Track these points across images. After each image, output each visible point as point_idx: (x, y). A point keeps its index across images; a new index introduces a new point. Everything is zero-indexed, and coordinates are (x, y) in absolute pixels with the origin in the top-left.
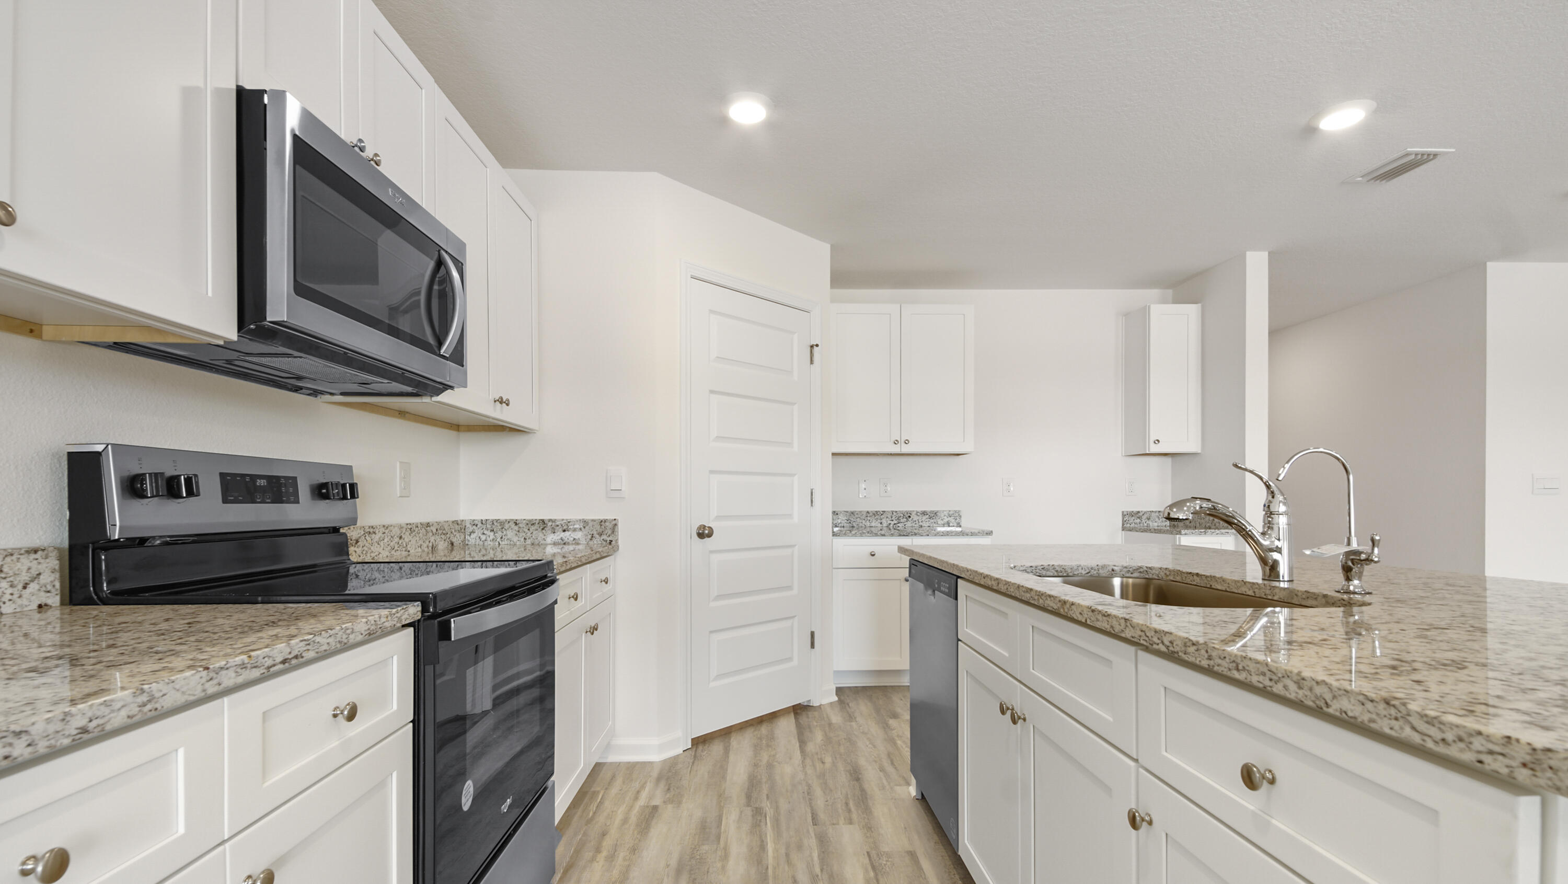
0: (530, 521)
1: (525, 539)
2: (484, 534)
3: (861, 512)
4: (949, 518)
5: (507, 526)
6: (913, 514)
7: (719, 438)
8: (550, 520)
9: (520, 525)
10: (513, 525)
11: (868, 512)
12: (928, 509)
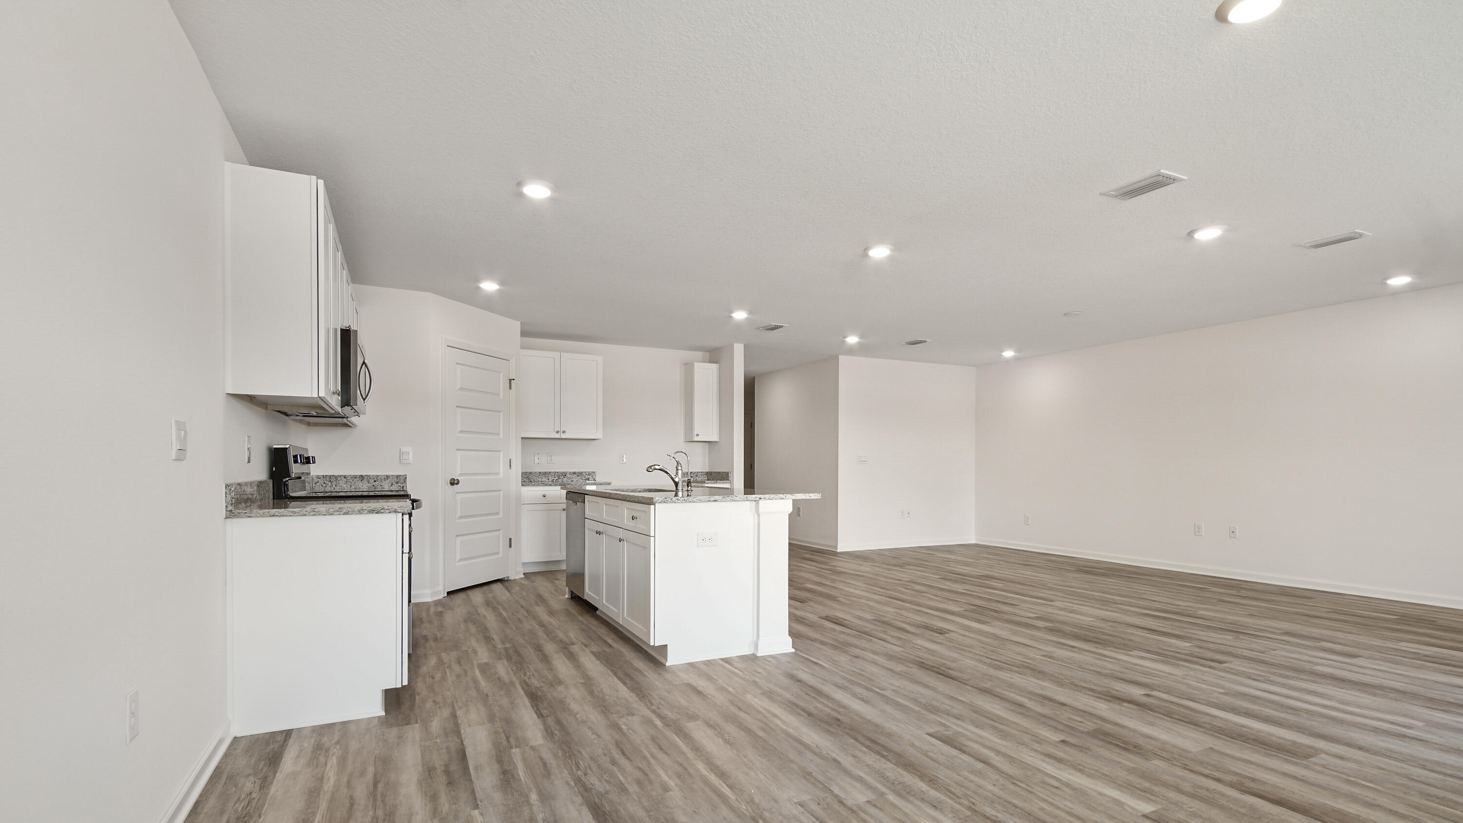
0: (354, 476)
1: (351, 486)
2: (324, 483)
3: (536, 472)
4: (589, 476)
5: (339, 479)
6: (568, 473)
7: (461, 432)
8: (366, 475)
9: (348, 478)
10: (343, 479)
11: (540, 473)
12: (576, 471)
